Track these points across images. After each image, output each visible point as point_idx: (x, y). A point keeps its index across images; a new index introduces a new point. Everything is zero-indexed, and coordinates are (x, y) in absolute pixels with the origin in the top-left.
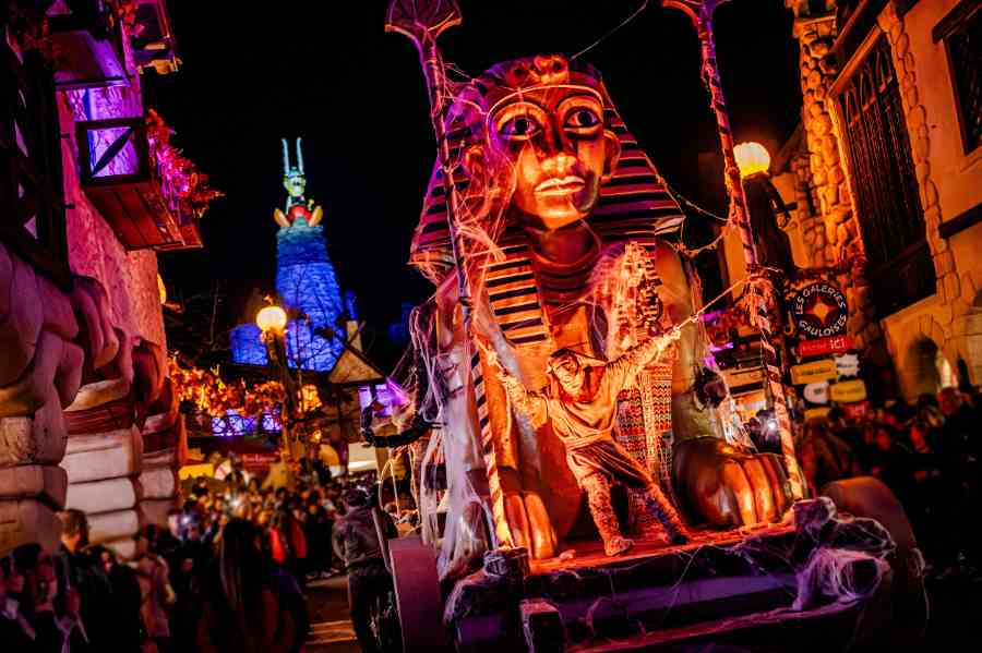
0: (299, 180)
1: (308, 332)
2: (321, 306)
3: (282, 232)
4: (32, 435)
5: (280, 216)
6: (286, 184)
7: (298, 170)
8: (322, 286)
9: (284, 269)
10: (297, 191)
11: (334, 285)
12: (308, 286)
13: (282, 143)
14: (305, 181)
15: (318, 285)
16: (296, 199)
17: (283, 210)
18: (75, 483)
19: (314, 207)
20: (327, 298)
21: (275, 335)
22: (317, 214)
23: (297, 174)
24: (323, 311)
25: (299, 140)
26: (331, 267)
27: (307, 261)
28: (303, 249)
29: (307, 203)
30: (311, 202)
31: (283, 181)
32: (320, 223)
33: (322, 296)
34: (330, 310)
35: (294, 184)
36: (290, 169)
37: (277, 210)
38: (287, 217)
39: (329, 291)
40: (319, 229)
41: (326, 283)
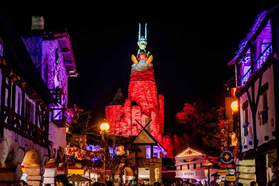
0: (144, 42)
1: (140, 112)
2: (147, 101)
3: (134, 65)
4: (40, 171)
5: (134, 58)
6: (138, 43)
7: (144, 37)
8: (149, 91)
9: (132, 82)
10: (142, 47)
11: (154, 92)
12: (142, 91)
13: (139, 25)
14: (147, 43)
15: (147, 91)
16: (142, 51)
17: (136, 55)
18: (46, 177)
19: (149, 55)
20: (150, 97)
21: (105, 133)
22: (151, 58)
23: (143, 39)
24: (148, 103)
25: (146, 24)
26: (154, 84)
27: (143, 79)
28: (142, 74)
29: (147, 53)
30: (149, 52)
31: (137, 42)
32: (152, 63)
33: (148, 96)
34: (151, 102)
35: (142, 43)
36: (141, 37)
37: (133, 55)
38: (137, 59)
39: (152, 94)
40: (151, 65)
41: (151, 90)
